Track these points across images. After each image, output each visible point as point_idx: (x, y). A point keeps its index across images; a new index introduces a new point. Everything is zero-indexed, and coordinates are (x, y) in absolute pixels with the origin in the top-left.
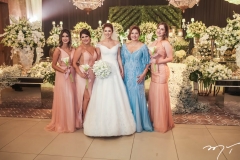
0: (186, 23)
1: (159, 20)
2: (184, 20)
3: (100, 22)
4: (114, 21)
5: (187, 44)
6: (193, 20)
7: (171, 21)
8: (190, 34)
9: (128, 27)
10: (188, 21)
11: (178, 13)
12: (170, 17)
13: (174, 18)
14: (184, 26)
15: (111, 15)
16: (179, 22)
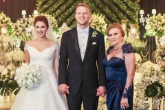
0: (145, 16)
1: (108, 11)
2: (142, 12)
3: (24, 13)
4: (44, 11)
5: (144, 45)
6: (154, 11)
7: (124, 13)
8: (150, 32)
9: (65, 20)
10: (148, 12)
11: (134, 1)
12: (123, 7)
13: (129, 8)
14: (142, 20)
15: (40, 3)
16: (135, 14)
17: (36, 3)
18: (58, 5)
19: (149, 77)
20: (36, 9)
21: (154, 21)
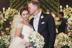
0: (63, 8)
1: (44, 7)
2: (61, 7)
4: (14, 8)
6: (67, 6)
7: (52, 7)
11: (57, 2)
12: (52, 4)
13: (55, 5)
14: (61, 10)
15: (11, 4)
16: (58, 8)
17: (10, 4)
18: (20, 4)
19: (62, 42)
20: (9, 7)
21: (67, 11)
